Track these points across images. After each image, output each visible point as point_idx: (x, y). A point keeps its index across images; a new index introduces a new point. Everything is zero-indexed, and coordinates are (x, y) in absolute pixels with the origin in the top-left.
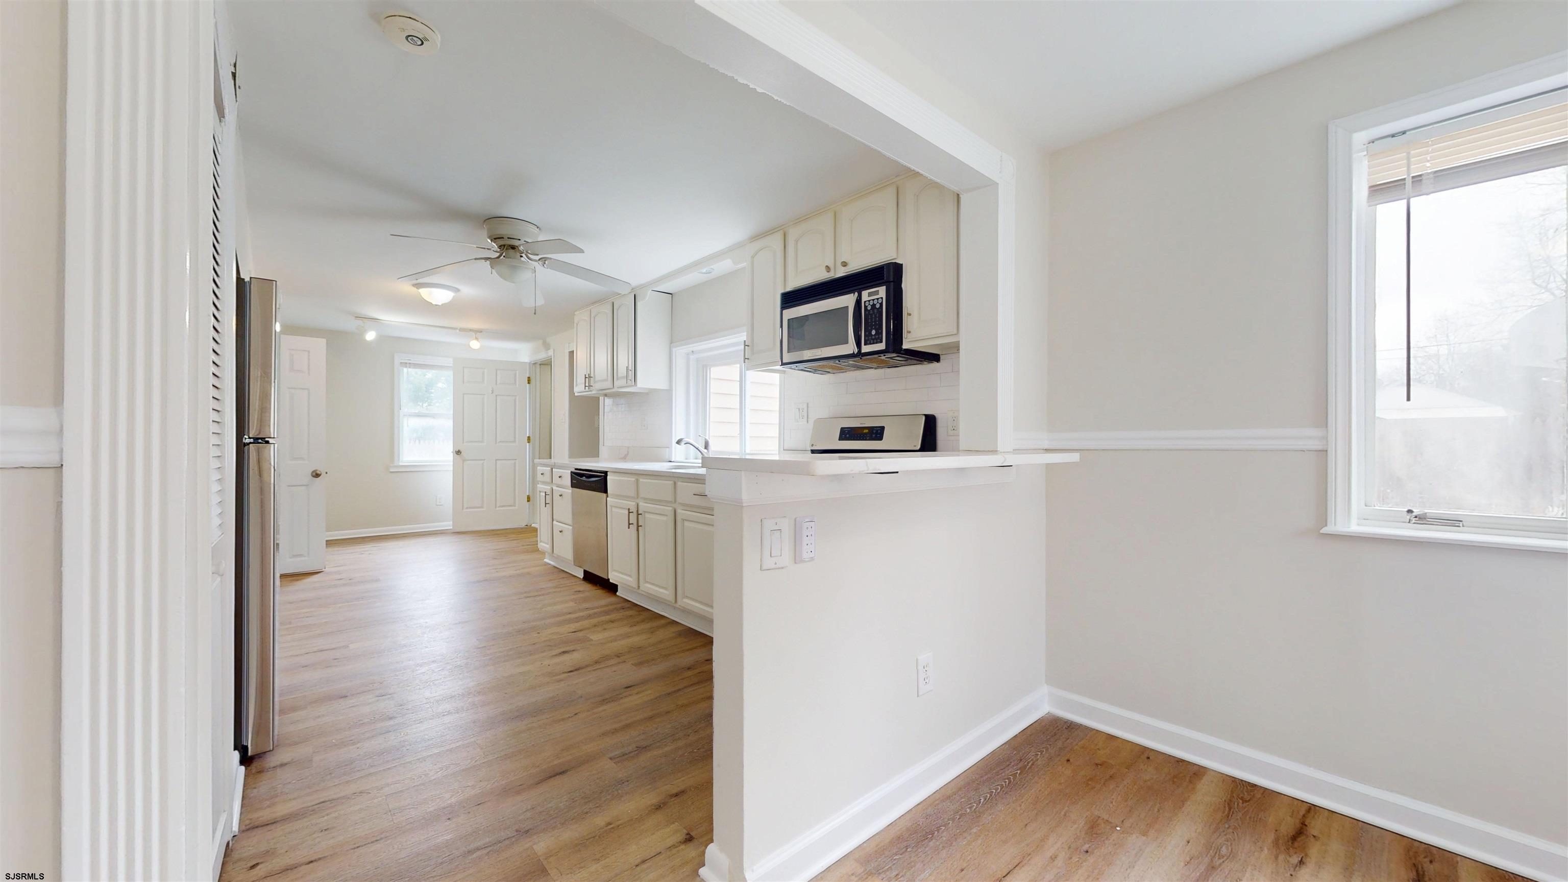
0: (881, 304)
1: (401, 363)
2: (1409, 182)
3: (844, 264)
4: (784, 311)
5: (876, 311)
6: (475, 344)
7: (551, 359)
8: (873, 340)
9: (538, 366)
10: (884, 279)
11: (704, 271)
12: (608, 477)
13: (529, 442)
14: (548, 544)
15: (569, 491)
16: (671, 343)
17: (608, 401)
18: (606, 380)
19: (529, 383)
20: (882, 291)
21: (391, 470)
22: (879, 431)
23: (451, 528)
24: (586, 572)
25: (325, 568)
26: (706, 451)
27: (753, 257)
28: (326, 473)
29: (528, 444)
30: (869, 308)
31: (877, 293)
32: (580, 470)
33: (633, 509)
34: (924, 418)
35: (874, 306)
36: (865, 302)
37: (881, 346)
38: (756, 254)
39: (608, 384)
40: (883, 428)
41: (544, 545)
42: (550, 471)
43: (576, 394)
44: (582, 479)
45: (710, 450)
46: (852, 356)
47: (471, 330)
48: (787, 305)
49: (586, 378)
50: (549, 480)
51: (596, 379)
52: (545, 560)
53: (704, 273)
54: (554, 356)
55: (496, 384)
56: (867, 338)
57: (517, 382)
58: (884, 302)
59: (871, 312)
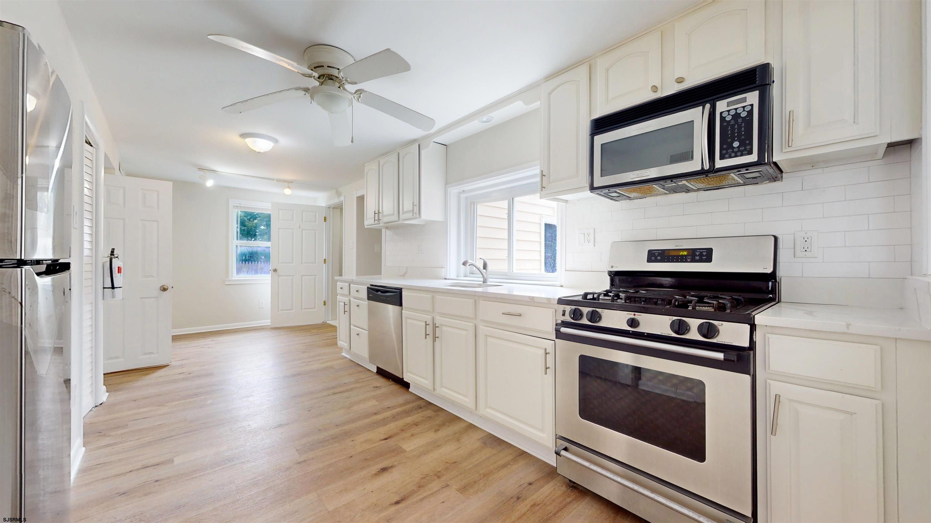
0: (750, 113)
1: (234, 206)
3: (680, 78)
4: (596, 137)
5: (740, 120)
6: (288, 191)
7: (343, 203)
8: (736, 153)
9: (331, 210)
10: (755, 83)
11: (485, 119)
12: (403, 293)
13: (325, 263)
14: (346, 343)
15: (365, 303)
16: (446, 184)
17: (388, 232)
18: (393, 214)
19: (325, 221)
20: (752, 98)
21: (227, 283)
22: (704, 253)
23: (270, 324)
24: (378, 368)
25: (171, 363)
26: (484, 271)
27: (550, 94)
28: (172, 287)
29: (324, 264)
30: (729, 118)
31: (744, 100)
32: (376, 286)
33: (430, 322)
34: (773, 239)
35: (737, 116)
36: (721, 113)
37: (753, 158)
39: (395, 218)
40: (711, 251)
41: (342, 343)
42: (349, 285)
43: (366, 227)
44: (377, 293)
45: (488, 270)
46: (702, 172)
47: (285, 181)
48: (598, 131)
49: (375, 213)
50: (347, 293)
51: (384, 214)
52: (342, 354)
53: (485, 122)
54: (344, 201)
55: (302, 222)
56: (725, 151)
57: (317, 220)
58: (752, 110)
59: (732, 122)
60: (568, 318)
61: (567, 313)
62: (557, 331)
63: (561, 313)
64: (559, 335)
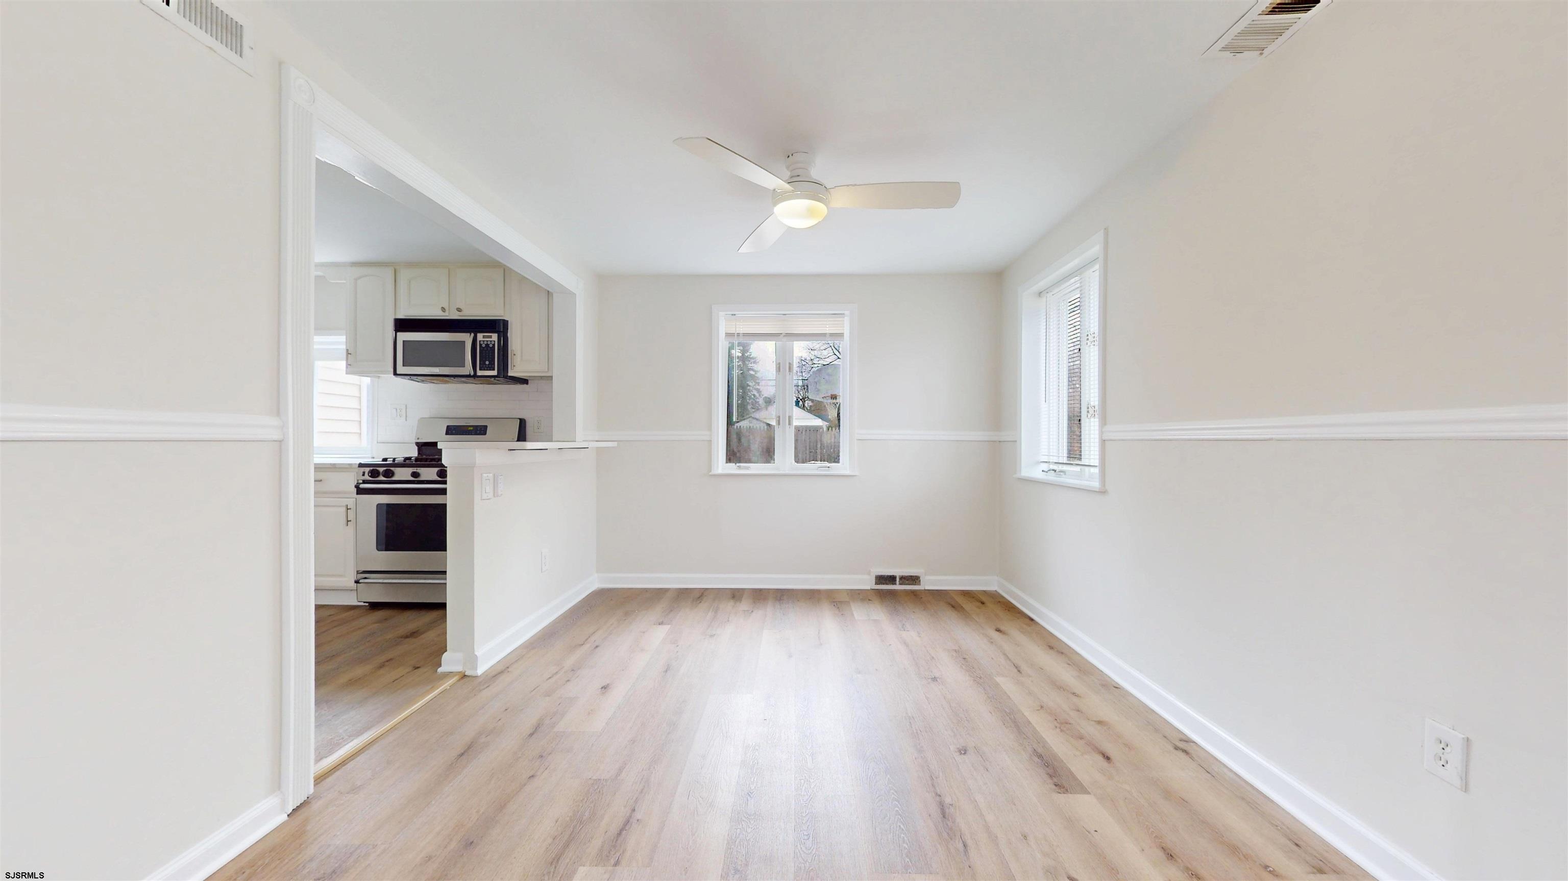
2: (736, 335)
3: (459, 310)
4: (398, 333)
5: (489, 349)
8: (487, 368)
20: (495, 337)
22: (483, 429)
27: (356, 280)
30: (484, 346)
31: (491, 337)
34: (519, 420)
35: (487, 345)
36: (480, 341)
37: (495, 373)
38: (360, 278)
40: (486, 427)
46: (469, 376)
48: (399, 329)
56: (481, 366)
58: (494, 344)
59: (485, 349)
60: (367, 477)
61: (366, 474)
62: (357, 487)
63: (362, 474)
64: (360, 491)
